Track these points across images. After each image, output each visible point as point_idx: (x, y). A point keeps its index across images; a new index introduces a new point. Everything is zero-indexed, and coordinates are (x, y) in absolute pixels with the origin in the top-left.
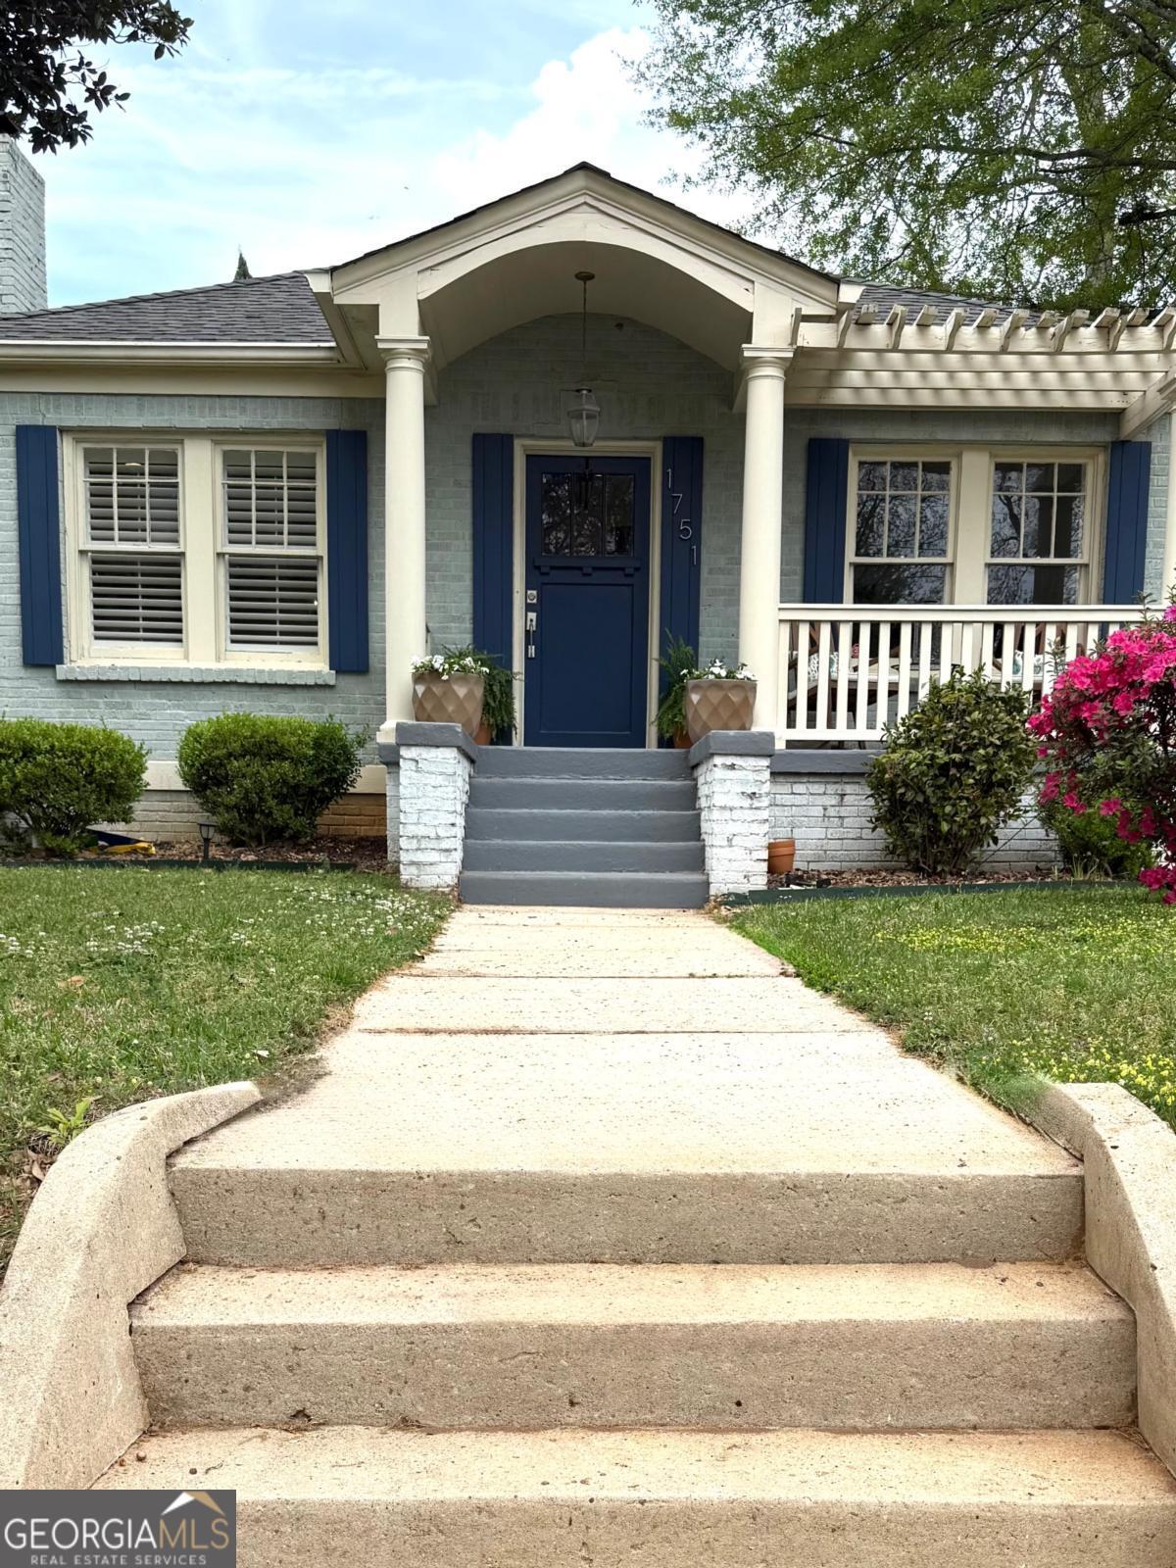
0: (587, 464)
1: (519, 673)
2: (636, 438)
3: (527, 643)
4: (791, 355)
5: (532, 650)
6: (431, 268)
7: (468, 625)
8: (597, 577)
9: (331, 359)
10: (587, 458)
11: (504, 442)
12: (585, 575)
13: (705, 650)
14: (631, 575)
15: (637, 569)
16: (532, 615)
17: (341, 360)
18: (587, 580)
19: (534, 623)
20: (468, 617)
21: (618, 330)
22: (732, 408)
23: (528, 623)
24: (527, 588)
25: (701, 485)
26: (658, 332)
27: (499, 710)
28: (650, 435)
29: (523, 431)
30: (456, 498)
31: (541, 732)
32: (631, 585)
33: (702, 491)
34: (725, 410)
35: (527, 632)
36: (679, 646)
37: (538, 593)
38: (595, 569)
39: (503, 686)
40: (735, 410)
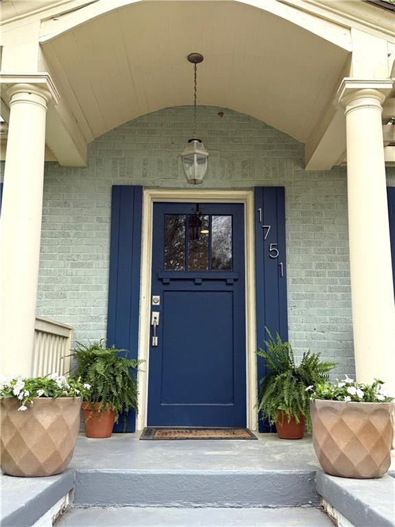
0: (198, 207)
1: (143, 361)
2: (234, 189)
3: (152, 335)
5: (155, 341)
6: (53, 18)
7: (103, 323)
8: (206, 286)
10: (198, 204)
11: (136, 192)
12: (196, 284)
13: (293, 340)
14: (232, 284)
15: (235, 280)
16: (156, 314)
18: (198, 288)
19: (157, 320)
20: (104, 316)
21: (219, 117)
22: (305, 167)
23: (153, 320)
24: (153, 294)
25: (284, 220)
26: (248, 118)
27: (121, 398)
28: (245, 186)
29: (150, 184)
30: (98, 230)
31: (162, 404)
32: (232, 291)
33: (285, 223)
34: (300, 169)
35: (152, 326)
36: (276, 341)
37: (160, 298)
38: (203, 280)
39: (126, 376)
40: (307, 169)
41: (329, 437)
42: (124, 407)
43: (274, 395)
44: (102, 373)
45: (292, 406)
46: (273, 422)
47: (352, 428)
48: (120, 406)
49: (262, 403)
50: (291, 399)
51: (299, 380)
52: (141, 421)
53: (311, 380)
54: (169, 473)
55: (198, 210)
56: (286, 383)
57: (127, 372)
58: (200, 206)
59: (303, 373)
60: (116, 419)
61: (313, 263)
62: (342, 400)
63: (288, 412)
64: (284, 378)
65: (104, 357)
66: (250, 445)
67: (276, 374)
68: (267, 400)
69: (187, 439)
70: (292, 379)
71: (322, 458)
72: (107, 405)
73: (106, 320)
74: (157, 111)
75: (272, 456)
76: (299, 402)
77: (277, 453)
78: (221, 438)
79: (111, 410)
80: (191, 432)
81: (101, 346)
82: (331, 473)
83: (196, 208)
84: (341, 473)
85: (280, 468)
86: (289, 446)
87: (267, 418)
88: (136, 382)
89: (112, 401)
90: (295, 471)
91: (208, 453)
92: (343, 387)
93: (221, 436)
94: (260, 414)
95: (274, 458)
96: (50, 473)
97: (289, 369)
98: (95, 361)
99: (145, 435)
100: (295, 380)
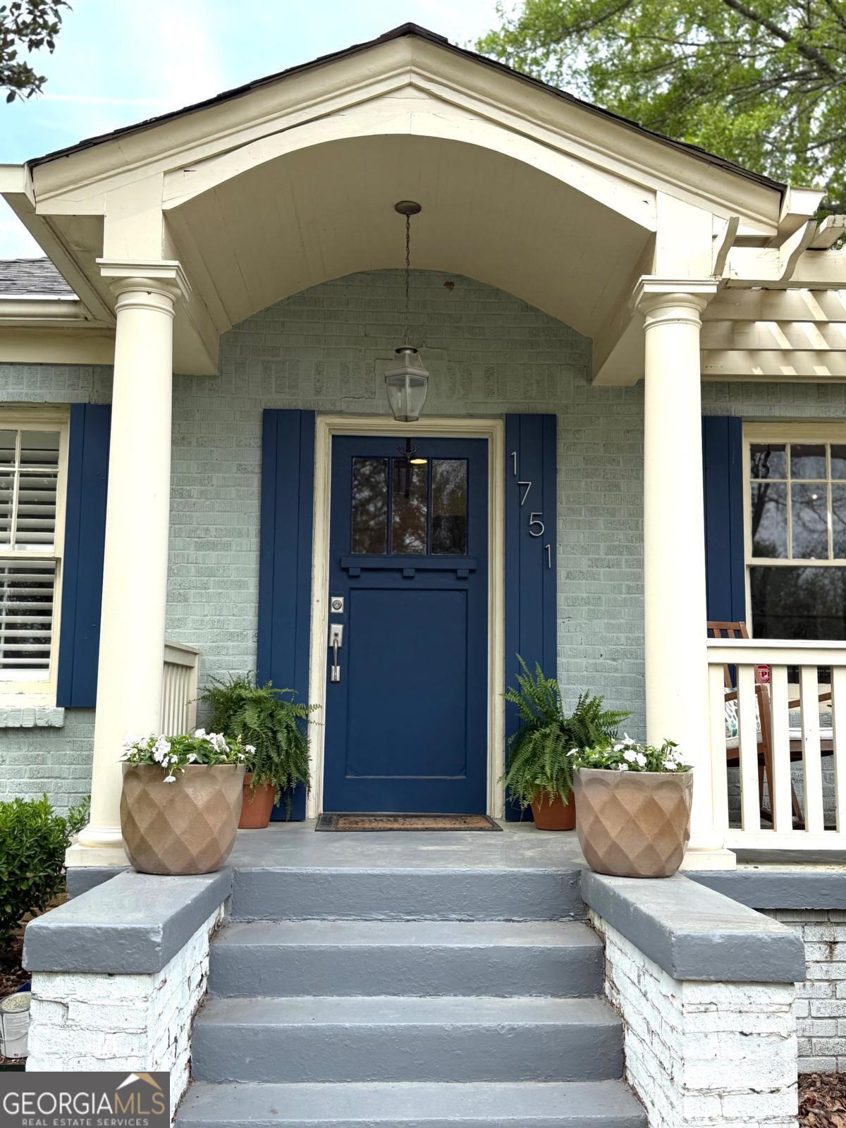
0: (408, 447)
1: (316, 707)
2: (471, 416)
3: (330, 662)
4: (713, 290)
5: (337, 673)
6: (184, 168)
7: (251, 644)
8: (422, 580)
9: (76, 316)
10: (408, 439)
11: (304, 421)
12: (406, 578)
13: (565, 673)
14: (465, 578)
15: (472, 571)
16: (338, 628)
17: (89, 317)
18: (408, 584)
19: (340, 638)
20: (251, 633)
21: (448, 290)
22: (591, 380)
23: (332, 638)
24: (331, 595)
25: (554, 471)
26: (496, 292)
27: (284, 765)
28: (489, 412)
29: (328, 406)
30: (240, 485)
31: (348, 777)
32: (466, 590)
33: (555, 478)
34: (583, 383)
35: (330, 649)
36: (535, 677)
37: (345, 600)
38: (418, 570)
39: (293, 730)
40: (596, 383)
41: (597, 820)
42: (289, 780)
43: (529, 762)
44: (255, 727)
45: (557, 780)
46: (526, 803)
47: (627, 808)
48: (284, 779)
49: (511, 774)
50: (556, 768)
51: (570, 739)
52: (314, 804)
53: (588, 740)
54: (370, 872)
55: (408, 451)
56: (549, 743)
57: (293, 725)
58: (412, 442)
59: (576, 727)
60: (277, 799)
61: (602, 545)
62: (616, 769)
63: (549, 789)
64: (545, 736)
65: (257, 701)
66: (491, 838)
67: (534, 728)
68: (518, 770)
69: (391, 830)
70: (558, 737)
71: (588, 851)
72: (263, 777)
73: (255, 639)
74: (340, 279)
75: (521, 851)
76: (567, 774)
77: (529, 849)
78: (445, 829)
79: (269, 785)
80: (396, 821)
81: (249, 682)
82: (599, 870)
83: (405, 446)
84: (613, 870)
85: (530, 867)
86: (550, 839)
87: (518, 798)
88: (307, 742)
89: (270, 770)
90: (551, 870)
91: (425, 848)
92: (621, 751)
93: (444, 826)
94: (508, 791)
95: (523, 855)
96: (204, 869)
97: (555, 720)
98: (241, 707)
99: (323, 825)
100: (564, 738)
